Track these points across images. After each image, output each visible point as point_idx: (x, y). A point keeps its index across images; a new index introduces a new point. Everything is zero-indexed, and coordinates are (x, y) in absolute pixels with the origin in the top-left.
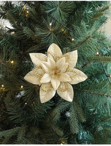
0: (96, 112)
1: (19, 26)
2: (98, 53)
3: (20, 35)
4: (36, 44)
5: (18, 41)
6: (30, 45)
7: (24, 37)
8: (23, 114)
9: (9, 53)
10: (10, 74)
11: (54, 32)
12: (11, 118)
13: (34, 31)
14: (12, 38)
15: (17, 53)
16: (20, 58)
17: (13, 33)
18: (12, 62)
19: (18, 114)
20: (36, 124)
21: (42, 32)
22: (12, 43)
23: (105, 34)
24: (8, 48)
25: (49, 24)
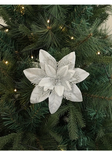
0: (97, 117)
1: (14, 23)
2: (99, 53)
3: (15, 33)
4: (32, 42)
5: (13, 39)
6: (25, 44)
7: (19, 35)
8: (18, 119)
9: (3, 52)
10: (4, 76)
11: (52, 30)
12: (5, 124)
13: (30, 29)
14: (6, 36)
15: (12, 53)
16: (15, 58)
17: (7, 30)
18: (7, 62)
19: (13, 119)
20: (33, 129)
21: (39, 29)
22: (7, 42)
23: (107, 32)
24: (2, 47)
25: (46, 21)
